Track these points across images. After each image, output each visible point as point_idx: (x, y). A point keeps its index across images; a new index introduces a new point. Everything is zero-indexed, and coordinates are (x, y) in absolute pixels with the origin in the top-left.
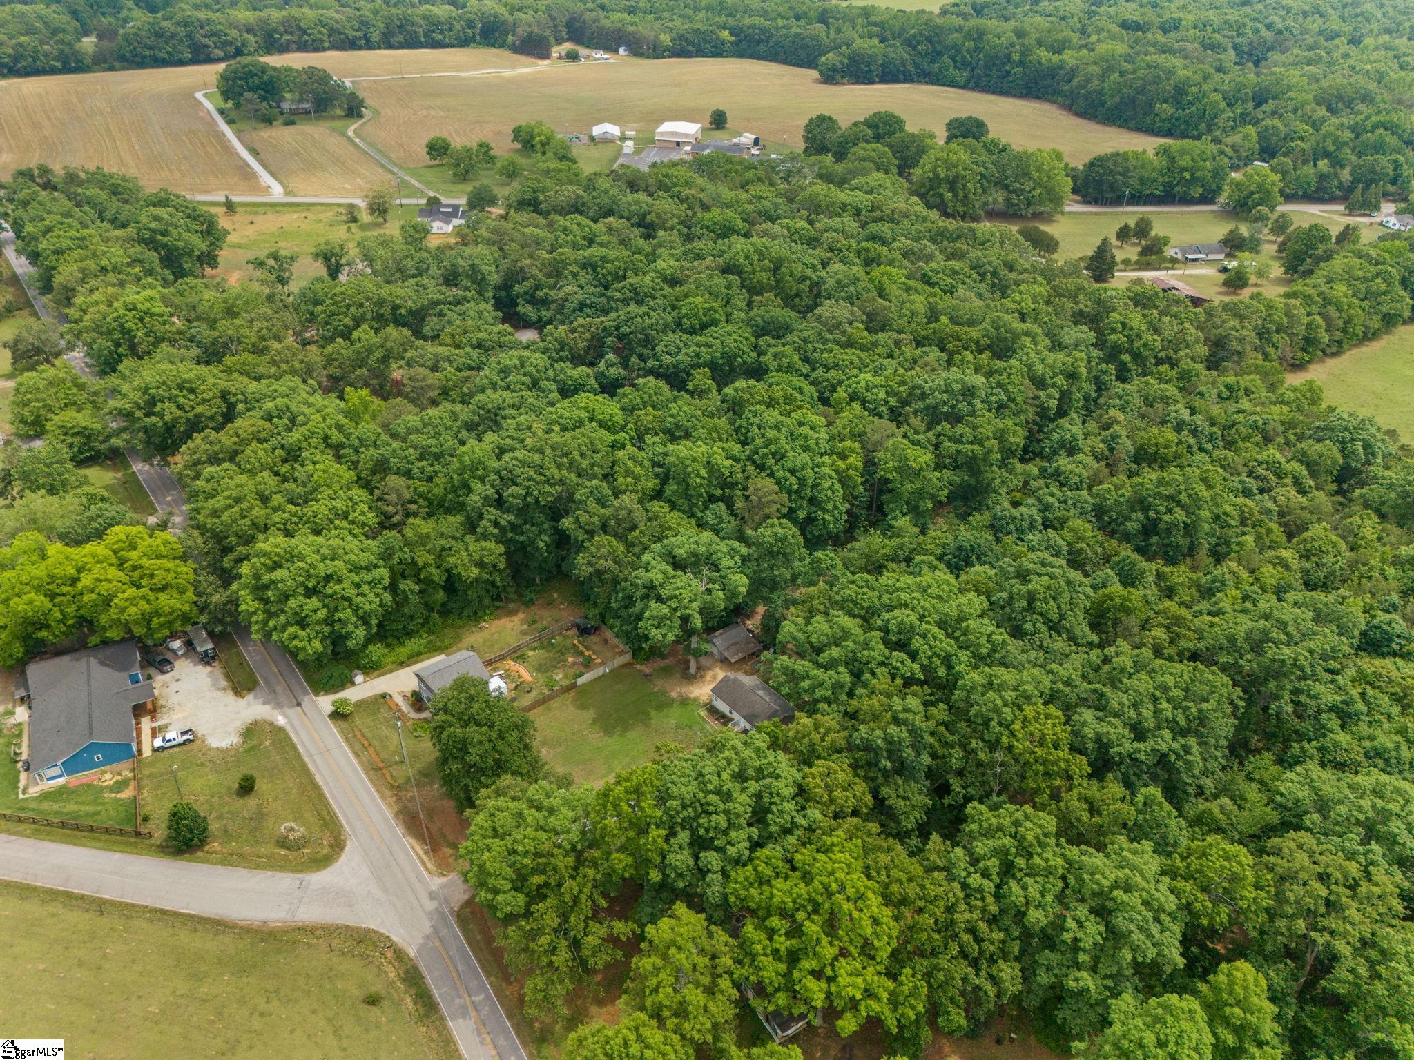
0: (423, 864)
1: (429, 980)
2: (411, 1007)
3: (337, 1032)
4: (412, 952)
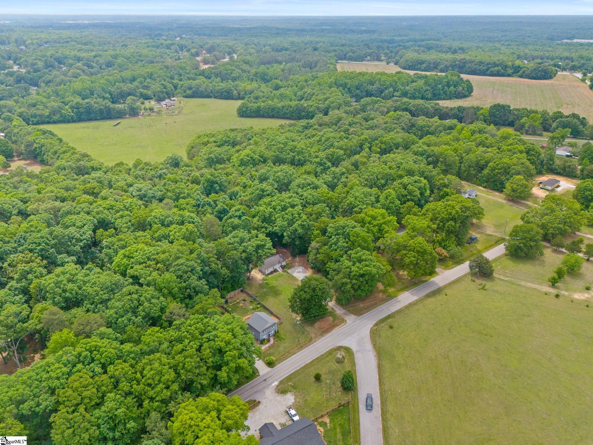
0: (343, 326)
2: (390, 320)
3: (403, 332)
4: (374, 322)
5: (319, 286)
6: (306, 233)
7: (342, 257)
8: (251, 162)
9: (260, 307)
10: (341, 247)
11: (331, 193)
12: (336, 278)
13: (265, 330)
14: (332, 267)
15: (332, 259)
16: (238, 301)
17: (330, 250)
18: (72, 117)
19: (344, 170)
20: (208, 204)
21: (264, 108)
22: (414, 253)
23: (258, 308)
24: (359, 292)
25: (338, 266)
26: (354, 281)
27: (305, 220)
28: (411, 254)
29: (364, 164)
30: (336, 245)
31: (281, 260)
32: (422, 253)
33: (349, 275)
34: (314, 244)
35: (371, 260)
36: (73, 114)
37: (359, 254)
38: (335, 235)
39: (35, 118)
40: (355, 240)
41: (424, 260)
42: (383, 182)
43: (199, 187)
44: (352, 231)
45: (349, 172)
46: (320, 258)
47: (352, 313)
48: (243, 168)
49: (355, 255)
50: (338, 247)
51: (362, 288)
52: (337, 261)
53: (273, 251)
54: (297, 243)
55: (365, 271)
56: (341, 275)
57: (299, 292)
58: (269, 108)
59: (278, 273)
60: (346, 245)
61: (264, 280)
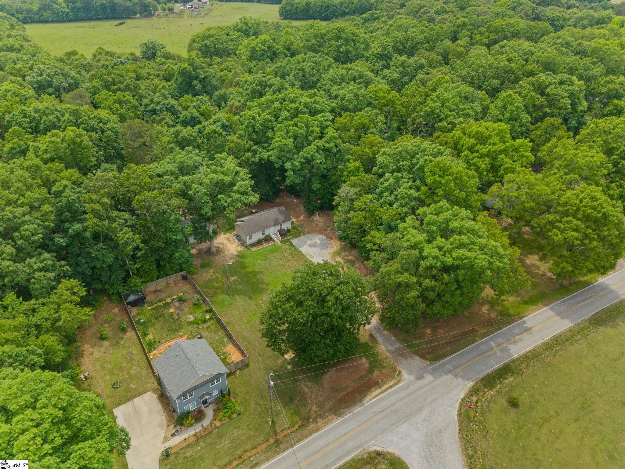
0: (391, 387)
1: (489, 371)
2: (511, 379)
3: (546, 421)
4: (470, 384)
5: (336, 292)
6: (334, 168)
7: (403, 220)
8: (268, 54)
9: (211, 318)
10: (403, 198)
11: (394, 93)
12: (383, 269)
13: (190, 391)
14: (377, 241)
15: (381, 224)
16: (169, 300)
17: (376, 204)
18: (67, 14)
19: (423, 61)
20: (168, 109)
21: (314, 5)
22: (575, 222)
23: (205, 321)
24: (437, 307)
25: (393, 240)
26: (428, 283)
27: (332, 139)
28: (568, 222)
29: (459, 55)
30: (392, 193)
31: (281, 218)
32: (596, 221)
33: (417, 266)
34: (345, 190)
35: (473, 232)
36: (67, 10)
37: (443, 216)
38: (392, 172)
39: (21, 13)
40: (435, 181)
41: (602, 239)
42: (496, 82)
43: (169, 83)
44: (431, 161)
45: (431, 64)
46: (355, 220)
47: (416, 353)
48: (254, 63)
49: (434, 217)
50: (396, 199)
51: (448, 297)
52: (391, 229)
53: (252, 198)
54: (316, 186)
55: (457, 259)
56: (396, 265)
57: (283, 303)
58: (322, 6)
59: (271, 243)
60: (416, 194)
61: (239, 256)
